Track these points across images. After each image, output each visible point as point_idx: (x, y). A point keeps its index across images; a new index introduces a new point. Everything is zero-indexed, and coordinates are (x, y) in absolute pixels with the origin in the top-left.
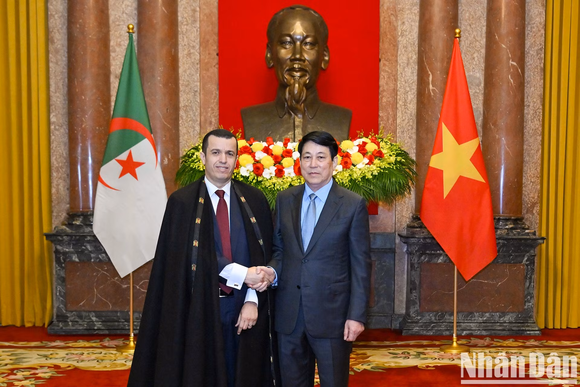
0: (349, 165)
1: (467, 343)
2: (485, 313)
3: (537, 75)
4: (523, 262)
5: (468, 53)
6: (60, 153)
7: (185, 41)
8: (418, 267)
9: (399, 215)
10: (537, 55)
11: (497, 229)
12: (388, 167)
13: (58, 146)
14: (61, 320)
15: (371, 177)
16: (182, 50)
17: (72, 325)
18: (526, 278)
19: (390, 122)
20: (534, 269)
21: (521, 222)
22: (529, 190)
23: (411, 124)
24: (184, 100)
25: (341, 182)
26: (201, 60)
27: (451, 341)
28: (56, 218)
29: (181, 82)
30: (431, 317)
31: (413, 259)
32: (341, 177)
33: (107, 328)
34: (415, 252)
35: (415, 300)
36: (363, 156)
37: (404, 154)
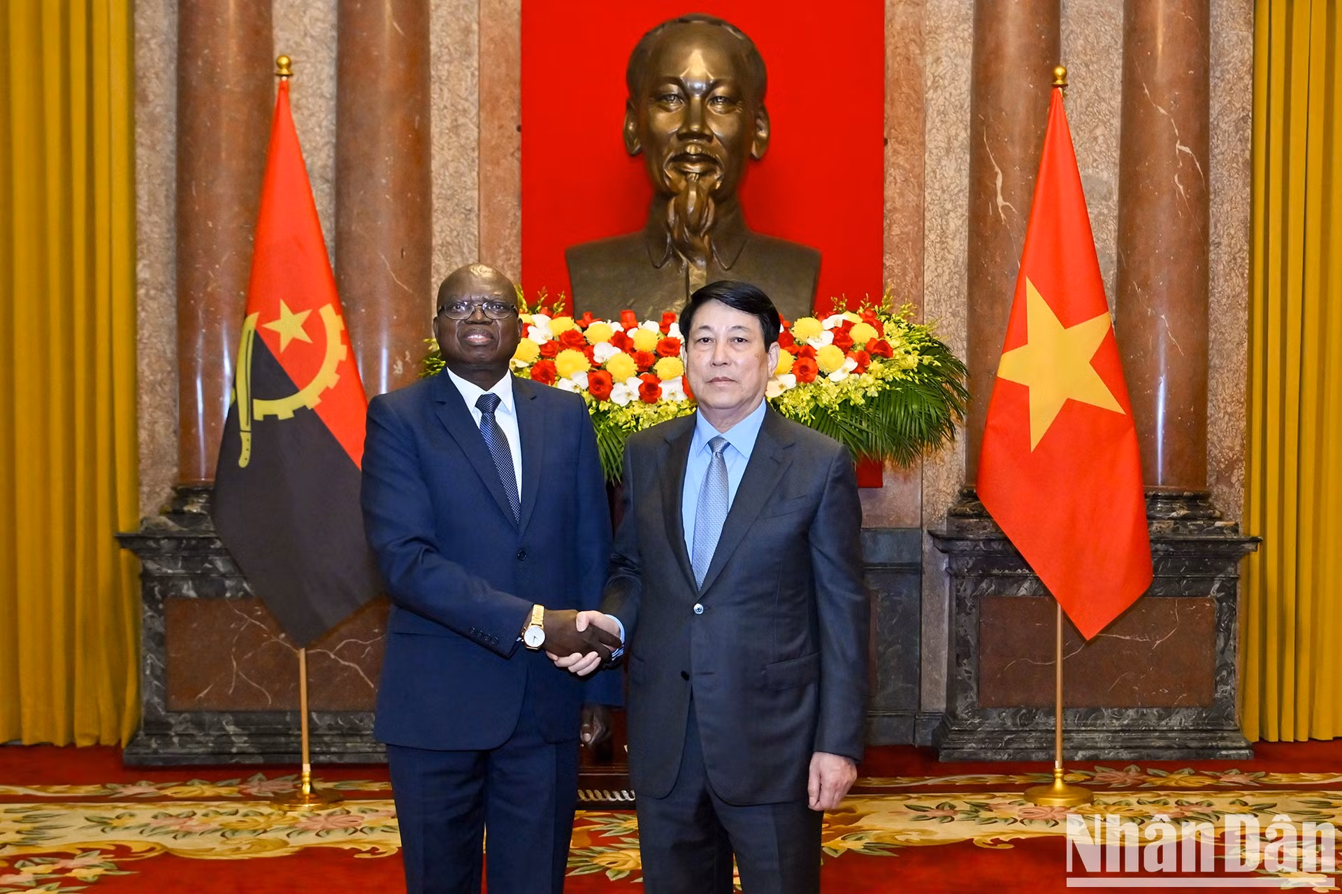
0: (811, 375)
1: (1086, 780)
2: (1127, 709)
3: (1236, 176)
4: (1211, 593)
5: (1083, 127)
6: (158, 350)
7: (445, 99)
8: (974, 606)
9: (930, 489)
10: (1237, 132)
11: (1151, 518)
12: (902, 380)
13: (154, 334)
14: (155, 732)
15: (863, 401)
16: (438, 119)
17: (180, 744)
18: (1217, 627)
19: (908, 279)
20: (1235, 610)
21: (1205, 502)
22: (1221, 431)
23: (956, 283)
24: (442, 231)
25: (793, 412)
26: (481, 140)
27: (1049, 777)
28: (148, 498)
29: (435, 190)
30: (1003, 719)
31: (962, 589)
32: (793, 402)
33: (260, 751)
34: (967, 572)
35: (968, 681)
36: (843, 353)
37: (939, 350)
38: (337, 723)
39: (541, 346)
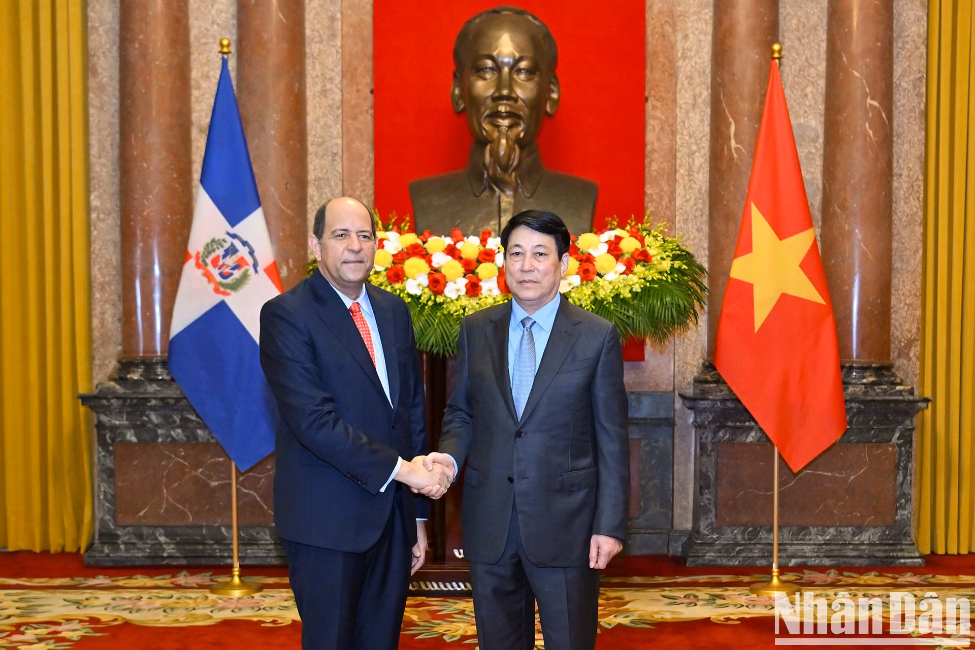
0: (592, 276)
1: (797, 579)
2: (828, 527)
3: (914, 122)
4: (893, 440)
5: (796, 87)
6: (106, 259)
7: (317, 70)
8: (713, 450)
9: (680, 362)
10: (914, 89)
11: (847, 383)
12: (659, 279)
13: (103, 247)
14: (107, 541)
15: (630, 295)
16: (312, 85)
17: (125, 550)
18: (897, 467)
19: (664, 203)
20: (911, 453)
21: (889, 372)
22: (902, 318)
23: (700, 206)
24: (315, 170)
26: (344, 100)
27: (768, 576)
28: (100, 369)
29: (310, 139)
30: (735, 535)
31: (704, 437)
32: (578, 296)
33: (184, 556)
34: (708, 424)
35: (708, 506)
36: (615, 259)
37: (686, 257)
39: (393, 256)
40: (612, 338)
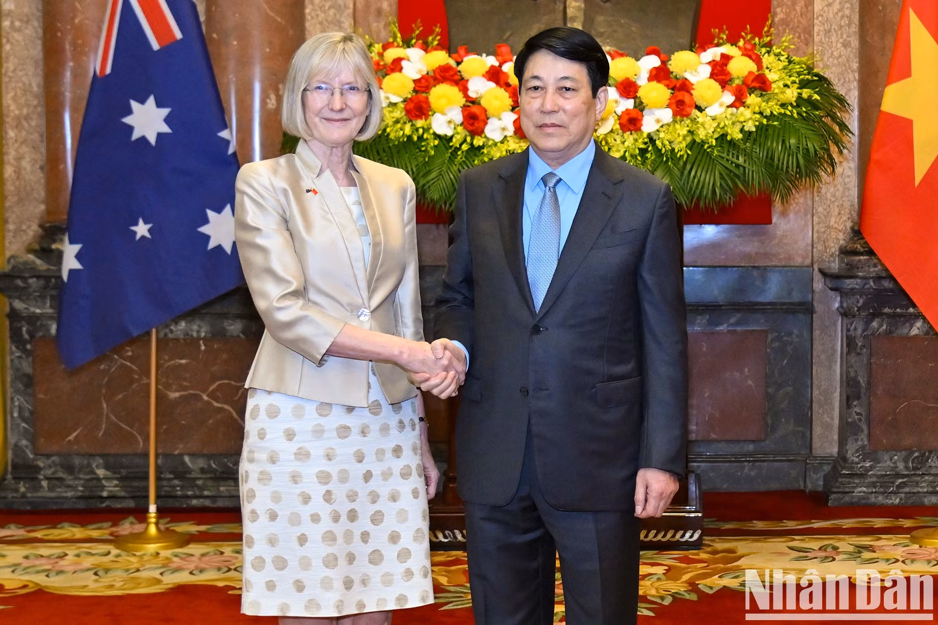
0: (688, 109)
6: (24, 83)
8: (864, 346)
9: (821, 225)
12: (780, 114)
13: (20, 67)
14: (23, 475)
15: (740, 136)
17: (49, 488)
19: (798, 8)
23: (847, 12)
25: (669, 147)
28: (15, 236)
30: (895, 463)
31: (853, 327)
32: (669, 137)
33: (131, 496)
34: (858, 311)
35: (859, 423)
36: (720, 87)
37: (820, 82)
38: (210, 466)
39: (415, 81)
40: (665, 203)
